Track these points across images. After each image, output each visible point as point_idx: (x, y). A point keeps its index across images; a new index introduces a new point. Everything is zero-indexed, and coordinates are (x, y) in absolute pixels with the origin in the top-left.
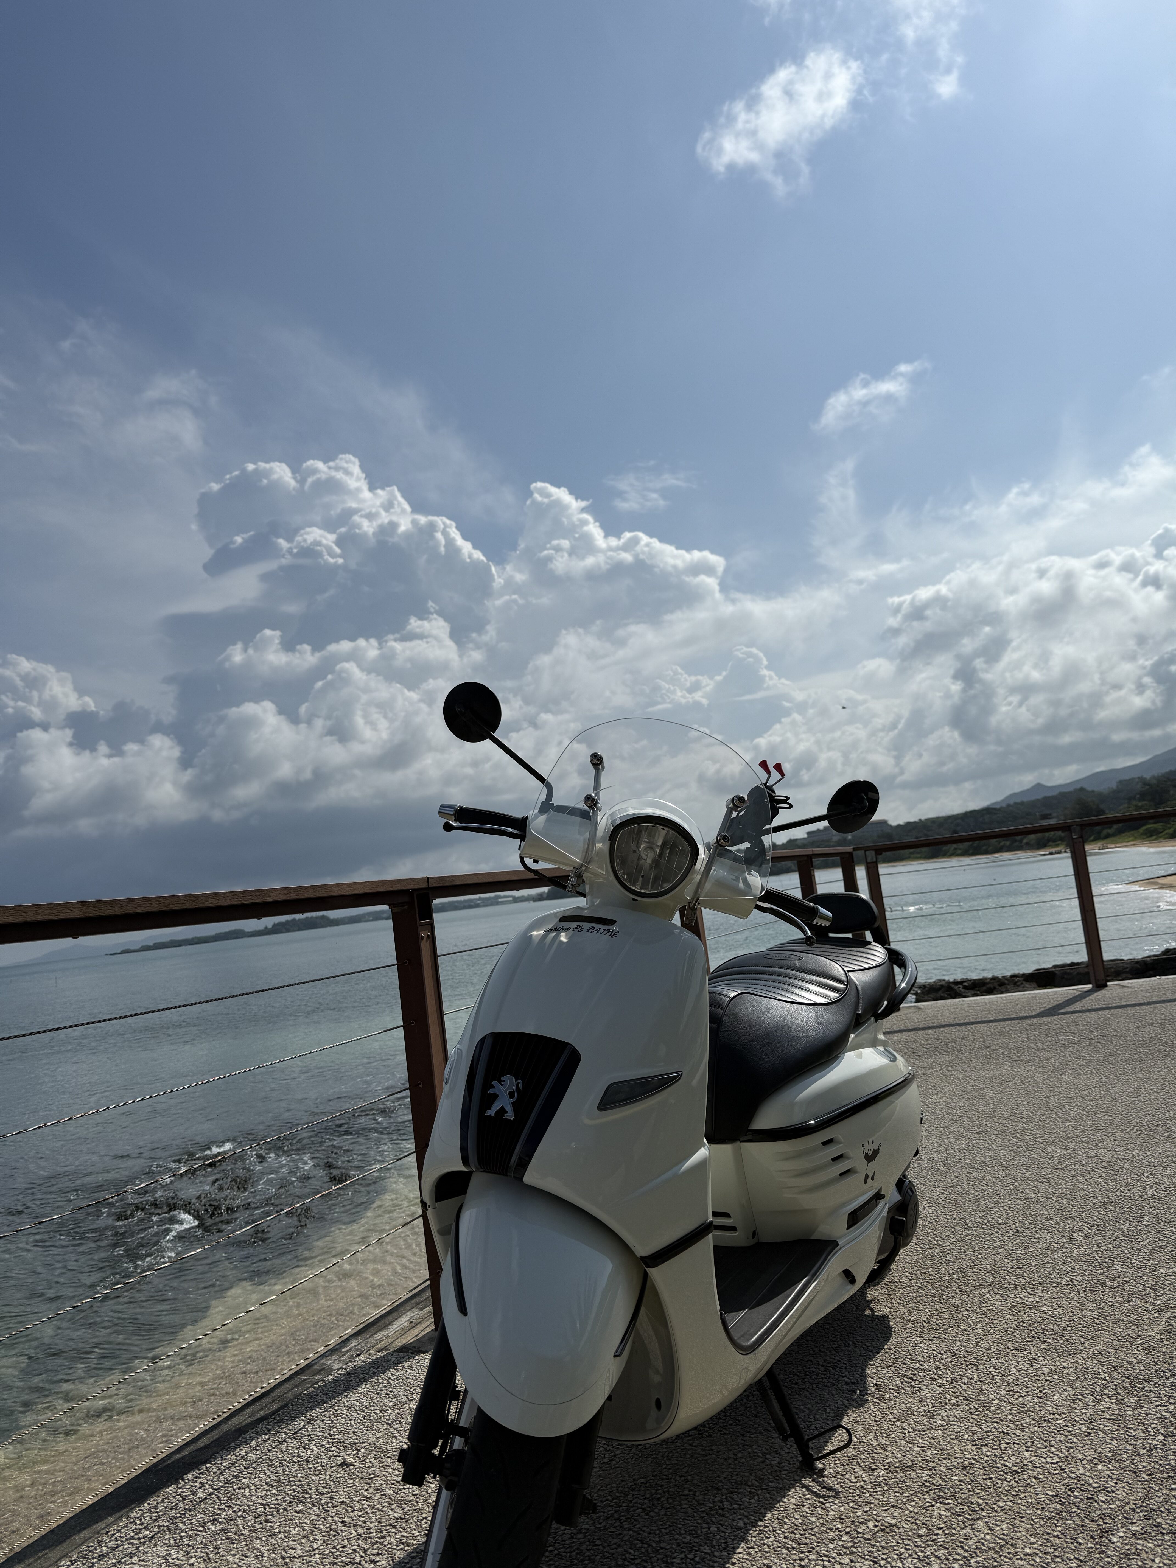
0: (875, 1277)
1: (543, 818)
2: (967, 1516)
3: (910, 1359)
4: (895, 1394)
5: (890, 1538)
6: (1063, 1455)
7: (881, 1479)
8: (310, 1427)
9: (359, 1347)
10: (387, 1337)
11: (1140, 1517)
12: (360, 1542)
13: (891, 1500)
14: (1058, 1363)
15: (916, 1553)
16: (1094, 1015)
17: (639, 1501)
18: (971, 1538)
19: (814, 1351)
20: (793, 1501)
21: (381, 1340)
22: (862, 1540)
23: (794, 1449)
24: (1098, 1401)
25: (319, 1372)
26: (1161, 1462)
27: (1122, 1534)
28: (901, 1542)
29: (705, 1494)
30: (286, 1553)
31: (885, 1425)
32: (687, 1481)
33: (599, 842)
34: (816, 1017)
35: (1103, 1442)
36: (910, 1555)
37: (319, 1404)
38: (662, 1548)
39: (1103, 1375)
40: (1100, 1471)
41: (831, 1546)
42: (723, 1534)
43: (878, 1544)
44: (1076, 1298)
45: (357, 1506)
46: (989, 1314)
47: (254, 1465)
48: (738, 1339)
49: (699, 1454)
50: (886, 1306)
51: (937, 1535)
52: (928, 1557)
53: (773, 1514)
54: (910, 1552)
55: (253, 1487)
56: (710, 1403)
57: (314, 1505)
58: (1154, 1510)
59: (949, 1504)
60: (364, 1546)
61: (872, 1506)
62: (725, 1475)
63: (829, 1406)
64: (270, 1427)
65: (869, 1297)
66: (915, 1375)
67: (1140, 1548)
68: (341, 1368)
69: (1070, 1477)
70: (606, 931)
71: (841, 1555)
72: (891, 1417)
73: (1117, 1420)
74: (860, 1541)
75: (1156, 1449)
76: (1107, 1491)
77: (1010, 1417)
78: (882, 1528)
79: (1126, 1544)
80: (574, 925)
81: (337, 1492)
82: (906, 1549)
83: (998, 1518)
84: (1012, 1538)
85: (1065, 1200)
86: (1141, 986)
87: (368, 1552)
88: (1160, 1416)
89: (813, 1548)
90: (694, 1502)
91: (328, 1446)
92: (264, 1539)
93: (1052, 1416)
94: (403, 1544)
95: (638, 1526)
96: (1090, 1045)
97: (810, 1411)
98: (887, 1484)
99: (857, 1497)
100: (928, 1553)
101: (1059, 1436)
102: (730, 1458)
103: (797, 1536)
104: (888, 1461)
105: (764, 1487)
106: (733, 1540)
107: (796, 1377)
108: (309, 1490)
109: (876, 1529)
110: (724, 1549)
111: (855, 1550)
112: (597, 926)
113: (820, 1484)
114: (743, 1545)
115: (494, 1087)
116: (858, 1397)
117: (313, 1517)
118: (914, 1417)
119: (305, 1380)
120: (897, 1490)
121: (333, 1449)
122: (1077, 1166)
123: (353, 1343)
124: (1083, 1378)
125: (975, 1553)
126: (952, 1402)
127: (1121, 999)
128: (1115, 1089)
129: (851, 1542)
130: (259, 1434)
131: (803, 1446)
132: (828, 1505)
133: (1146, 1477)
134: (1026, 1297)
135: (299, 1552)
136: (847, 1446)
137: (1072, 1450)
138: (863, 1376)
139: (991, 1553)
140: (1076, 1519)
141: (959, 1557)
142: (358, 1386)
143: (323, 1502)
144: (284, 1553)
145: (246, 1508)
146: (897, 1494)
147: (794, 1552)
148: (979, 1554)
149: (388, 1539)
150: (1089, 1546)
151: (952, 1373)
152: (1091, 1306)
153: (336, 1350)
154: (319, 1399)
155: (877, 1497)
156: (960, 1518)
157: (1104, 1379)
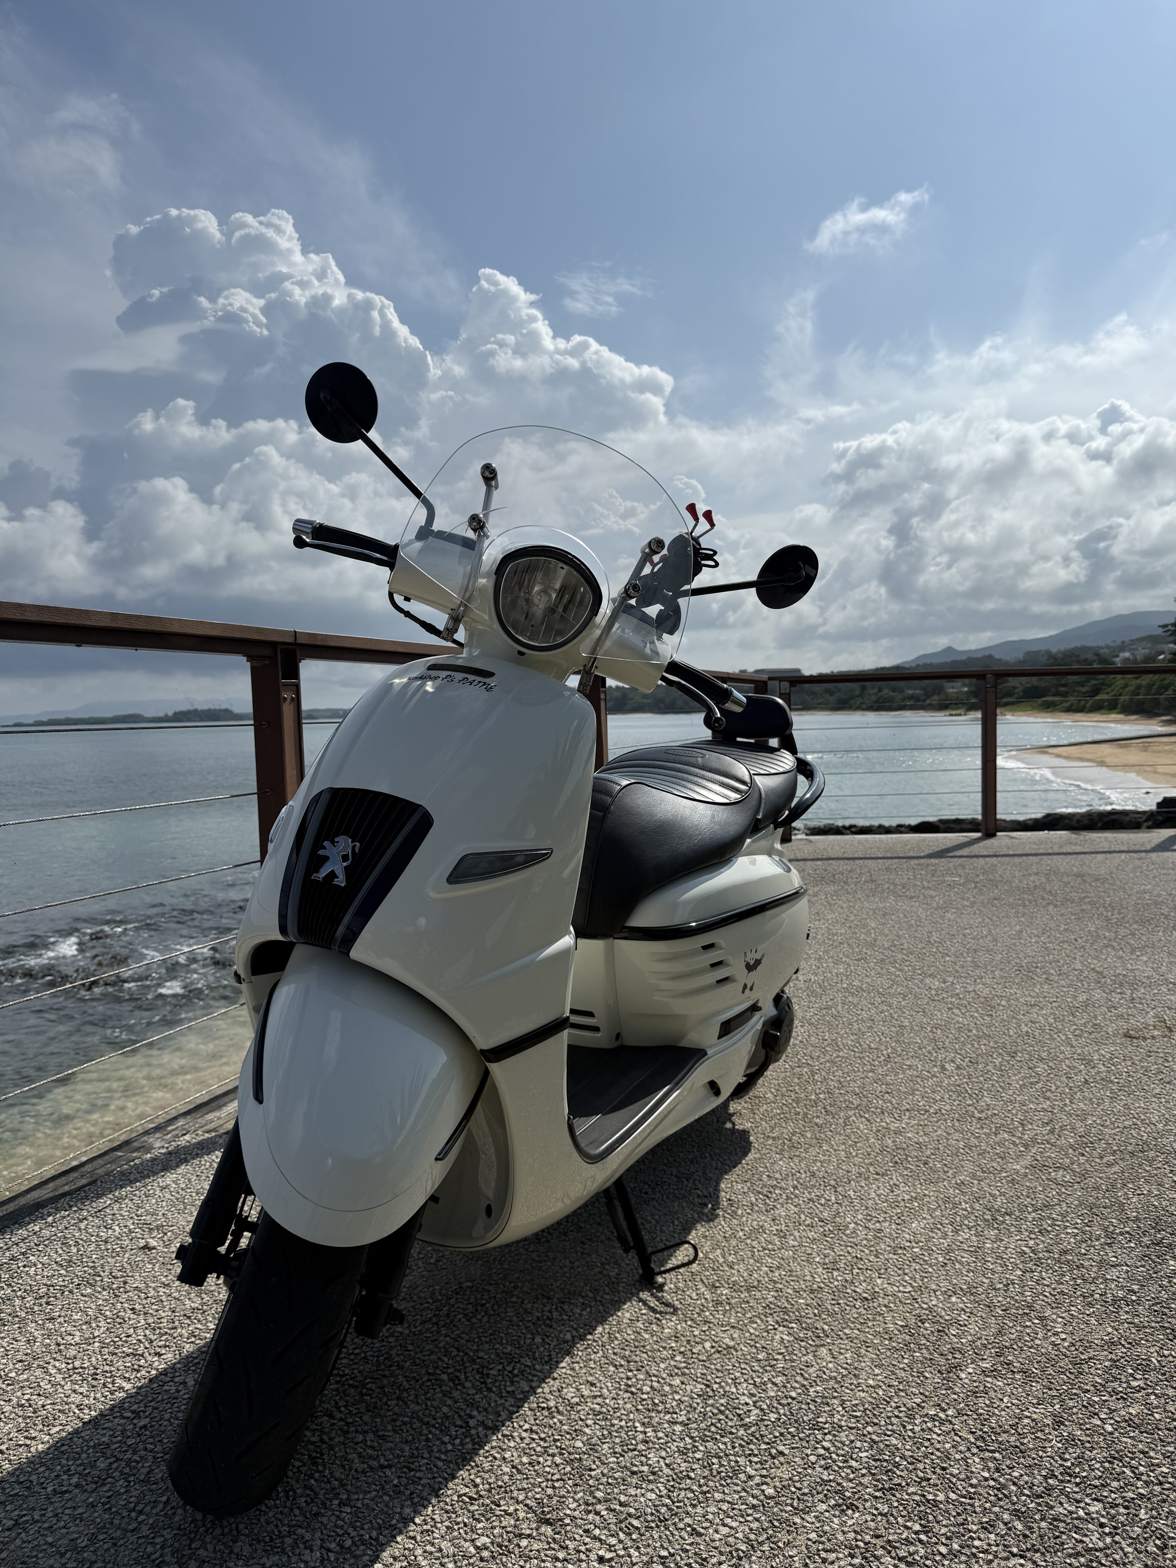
0: (740, 1091)
1: (418, 545)
2: (810, 1342)
3: (768, 1176)
4: (748, 1211)
5: (726, 1361)
6: (916, 1285)
7: (724, 1297)
8: (117, 1206)
9: (186, 1127)
10: (219, 1118)
11: (991, 1353)
12: (147, 1332)
13: (732, 1321)
14: (919, 1191)
15: (752, 1379)
16: (981, 861)
17: (462, 1306)
18: (812, 1366)
19: (668, 1161)
20: (627, 1315)
21: (211, 1121)
22: (696, 1361)
23: (636, 1262)
24: (956, 1232)
25: (138, 1149)
26: (1017, 1298)
27: (971, 1370)
28: (737, 1365)
29: (534, 1303)
30: (63, 1339)
31: (734, 1242)
32: (516, 1287)
33: (483, 577)
34: (713, 817)
35: (959, 1273)
36: (745, 1380)
37: (131, 1182)
38: (479, 1358)
39: (964, 1205)
40: (953, 1304)
41: (662, 1366)
42: (547, 1347)
43: (713, 1367)
44: (942, 1127)
45: (152, 1293)
46: (853, 1137)
47: (46, 1243)
48: (587, 1145)
49: (534, 1260)
50: (748, 1120)
51: (776, 1360)
52: (765, 1384)
53: (604, 1329)
54: (746, 1377)
55: (40, 1266)
56: (550, 1211)
57: (104, 1289)
58: (1006, 1347)
59: (792, 1328)
60: (152, 1337)
61: (711, 1325)
62: (558, 1284)
63: (678, 1219)
64: (72, 1203)
65: (731, 1110)
66: (770, 1192)
67: (989, 1385)
68: (163, 1147)
69: (922, 1308)
70: (481, 684)
71: (672, 1376)
72: (741, 1234)
73: (976, 1251)
74: (694, 1362)
75: (1013, 1284)
76: (960, 1325)
77: (865, 1242)
78: (720, 1349)
79: (975, 1381)
80: (443, 674)
81: (132, 1276)
82: (742, 1373)
83: (843, 1346)
84: (856, 1368)
85: (939, 1031)
86: (1029, 838)
87: (154, 1344)
88: (1019, 1250)
89: (643, 1367)
90: (521, 1310)
91: (132, 1227)
92: (40, 1322)
93: (908, 1244)
94: (195, 1336)
95: (457, 1332)
96: (975, 887)
97: (658, 1222)
98: (729, 1304)
99: (696, 1316)
100: (765, 1379)
101: (914, 1264)
102: (565, 1266)
103: (627, 1353)
104: (733, 1279)
105: (599, 1298)
106: (557, 1354)
107: (646, 1186)
108: (102, 1273)
109: (713, 1350)
110: (547, 1362)
111: (687, 1371)
112: (471, 677)
113: (658, 1299)
114: (567, 1359)
115: (325, 848)
116: (709, 1211)
117: (101, 1302)
118: (765, 1236)
119: (121, 1156)
120: (739, 1310)
121: (137, 1230)
122: (954, 1000)
123: (181, 1122)
124: (943, 1207)
125: (815, 1381)
126: (807, 1222)
127: (1009, 848)
128: (998, 930)
129: (684, 1362)
130: (58, 1210)
131: (645, 1259)
132: (664, 1322)
133: (1001, 1312)
134: (892, 1122)
135: (77, 1339)
136: (690, 1263)
137: (926, 1280)
138: (717, 1190)
139: (832, 1383)
140: (924, 1351)
141: (797, 1385)
142: (178, 1166)
143: (115, 1286)
144: (59, 1339)
145: (28, 1288)
146: (739, 1315)
147: (622, 1370)
148: (819, 1383)
149: (179, 1330)
150: (936, 1380)
151: (809, 1193)
152: (957, 1136)
153: (161, 1128)
154: (132, 1177)
155: (717, 1316)
156: (803, 1344)
157: (965, 1210)
